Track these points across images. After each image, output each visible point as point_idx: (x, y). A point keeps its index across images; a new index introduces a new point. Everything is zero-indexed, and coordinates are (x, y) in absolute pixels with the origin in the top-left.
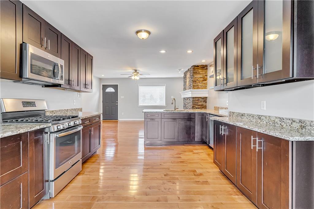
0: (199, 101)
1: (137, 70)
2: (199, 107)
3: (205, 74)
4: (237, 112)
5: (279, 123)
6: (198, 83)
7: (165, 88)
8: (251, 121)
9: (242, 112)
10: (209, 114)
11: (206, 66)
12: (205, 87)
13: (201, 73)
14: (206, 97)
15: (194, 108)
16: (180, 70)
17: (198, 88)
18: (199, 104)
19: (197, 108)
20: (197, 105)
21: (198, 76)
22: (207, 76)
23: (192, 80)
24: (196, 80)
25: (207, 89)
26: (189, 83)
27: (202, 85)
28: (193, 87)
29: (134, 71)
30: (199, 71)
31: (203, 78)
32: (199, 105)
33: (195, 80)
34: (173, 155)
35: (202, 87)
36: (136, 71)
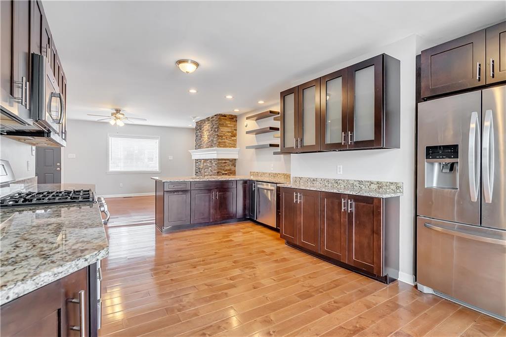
0: (226, 164)
1: (120, 110)
2: (226, 172)
3: (234, 127)
4: (306, 177)
5: (358, 185)
6: (224, 139)
7: (158, 143)
8: (326, 186)
9: (313, 176)
10: (257, 181)
11: (236, 117)
12: (234, 146)
13: (229, 125)
14: (235, 159)
15: (220, 174)
16: (194, 117)
17: (225, 146)
18: (228, 168)
19: (223, 174)
20: (223, 170)
21: (225, 129)
22: (236, 130)
23: (217, 135)
24: (223, 135)
25: (236, 147)
26: (209, 138)
27: (230, 142)
28: (219, 145)
29: (115, 112)
30: (227, 122)
31: (232, 132)
32: (226, 170)
33: (221, 134)
34: (220, 239)
35: (230, 145)
36: (118, 111)
